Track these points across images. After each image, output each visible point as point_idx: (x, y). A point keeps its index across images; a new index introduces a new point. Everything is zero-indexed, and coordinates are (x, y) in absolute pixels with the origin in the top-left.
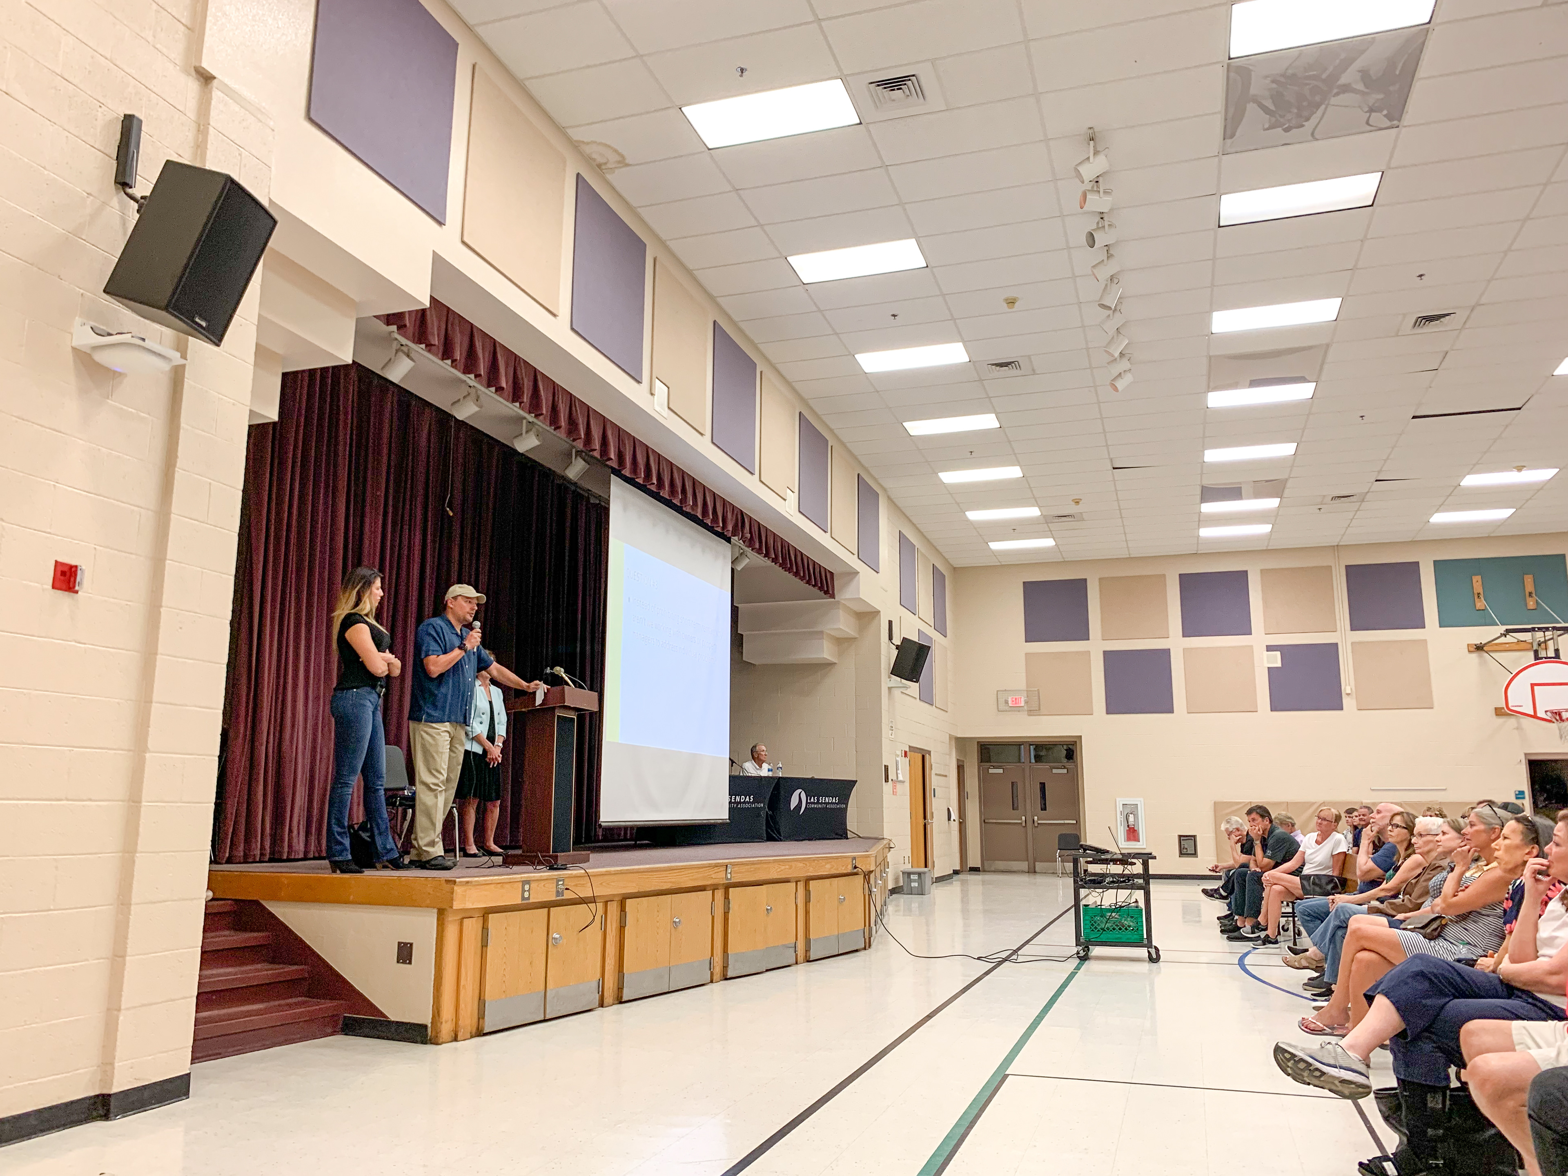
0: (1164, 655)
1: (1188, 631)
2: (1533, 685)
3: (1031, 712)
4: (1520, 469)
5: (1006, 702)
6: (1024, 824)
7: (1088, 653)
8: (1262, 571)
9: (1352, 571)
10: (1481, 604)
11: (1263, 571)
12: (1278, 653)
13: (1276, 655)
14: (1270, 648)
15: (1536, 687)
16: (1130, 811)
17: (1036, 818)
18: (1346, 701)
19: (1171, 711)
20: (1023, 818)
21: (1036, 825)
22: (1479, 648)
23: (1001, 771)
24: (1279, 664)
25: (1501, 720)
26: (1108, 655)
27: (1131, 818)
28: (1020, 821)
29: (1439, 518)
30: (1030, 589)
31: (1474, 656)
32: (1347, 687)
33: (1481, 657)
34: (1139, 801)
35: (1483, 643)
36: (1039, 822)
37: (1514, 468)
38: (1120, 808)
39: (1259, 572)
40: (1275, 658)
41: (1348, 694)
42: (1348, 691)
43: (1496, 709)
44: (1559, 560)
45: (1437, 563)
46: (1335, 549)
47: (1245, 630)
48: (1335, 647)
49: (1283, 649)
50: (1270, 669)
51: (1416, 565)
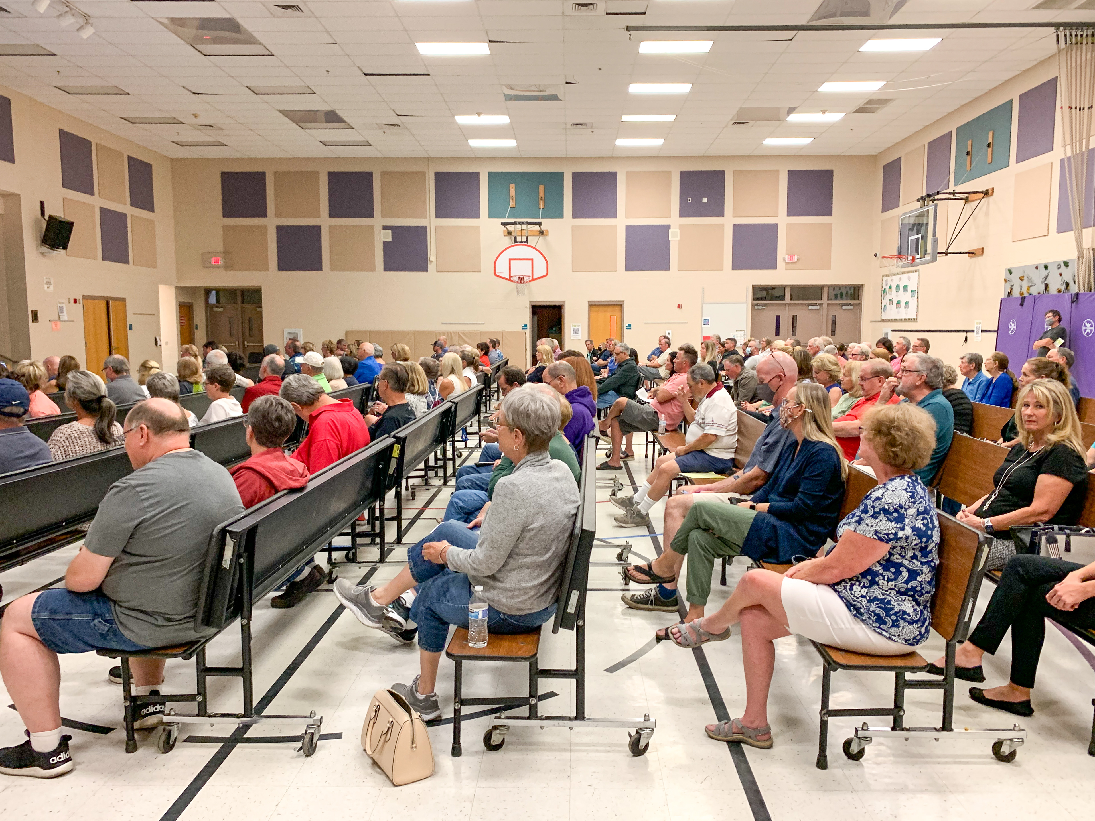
1: (333, 213)
2: (511, 259)
3: (227, 269)
7: (265, 227)
8: (382, 172)
9: (439, 176)
10: (511, 203)
12: (390, 232)
14: (385, 228)
15: (512, 261)
17: (246, 342)
18: (431, 266)
19: (321, 269)
20: (237, 342)
21: (246, 346)
23: (222, 309)
24: (390, 239)
26: (280, 229)
28: (234, 344)
29: (473, 143)
30: (226, 178)
31: (506, 237)
32: (430, 255)
33: (509, 238)
34: (298, 331)
36: (248, 345)
37: (477, 114)
39: (380, 173)
40: (388, 236)
41: (431, 261)
42: (432, 258)
44: (560, 176)
45: (490, 174)
46: (429, 160)
47: (370, 214)
48: (425, 228)
49: (393, 229)
50: (384, 242)
51: (478, 174)
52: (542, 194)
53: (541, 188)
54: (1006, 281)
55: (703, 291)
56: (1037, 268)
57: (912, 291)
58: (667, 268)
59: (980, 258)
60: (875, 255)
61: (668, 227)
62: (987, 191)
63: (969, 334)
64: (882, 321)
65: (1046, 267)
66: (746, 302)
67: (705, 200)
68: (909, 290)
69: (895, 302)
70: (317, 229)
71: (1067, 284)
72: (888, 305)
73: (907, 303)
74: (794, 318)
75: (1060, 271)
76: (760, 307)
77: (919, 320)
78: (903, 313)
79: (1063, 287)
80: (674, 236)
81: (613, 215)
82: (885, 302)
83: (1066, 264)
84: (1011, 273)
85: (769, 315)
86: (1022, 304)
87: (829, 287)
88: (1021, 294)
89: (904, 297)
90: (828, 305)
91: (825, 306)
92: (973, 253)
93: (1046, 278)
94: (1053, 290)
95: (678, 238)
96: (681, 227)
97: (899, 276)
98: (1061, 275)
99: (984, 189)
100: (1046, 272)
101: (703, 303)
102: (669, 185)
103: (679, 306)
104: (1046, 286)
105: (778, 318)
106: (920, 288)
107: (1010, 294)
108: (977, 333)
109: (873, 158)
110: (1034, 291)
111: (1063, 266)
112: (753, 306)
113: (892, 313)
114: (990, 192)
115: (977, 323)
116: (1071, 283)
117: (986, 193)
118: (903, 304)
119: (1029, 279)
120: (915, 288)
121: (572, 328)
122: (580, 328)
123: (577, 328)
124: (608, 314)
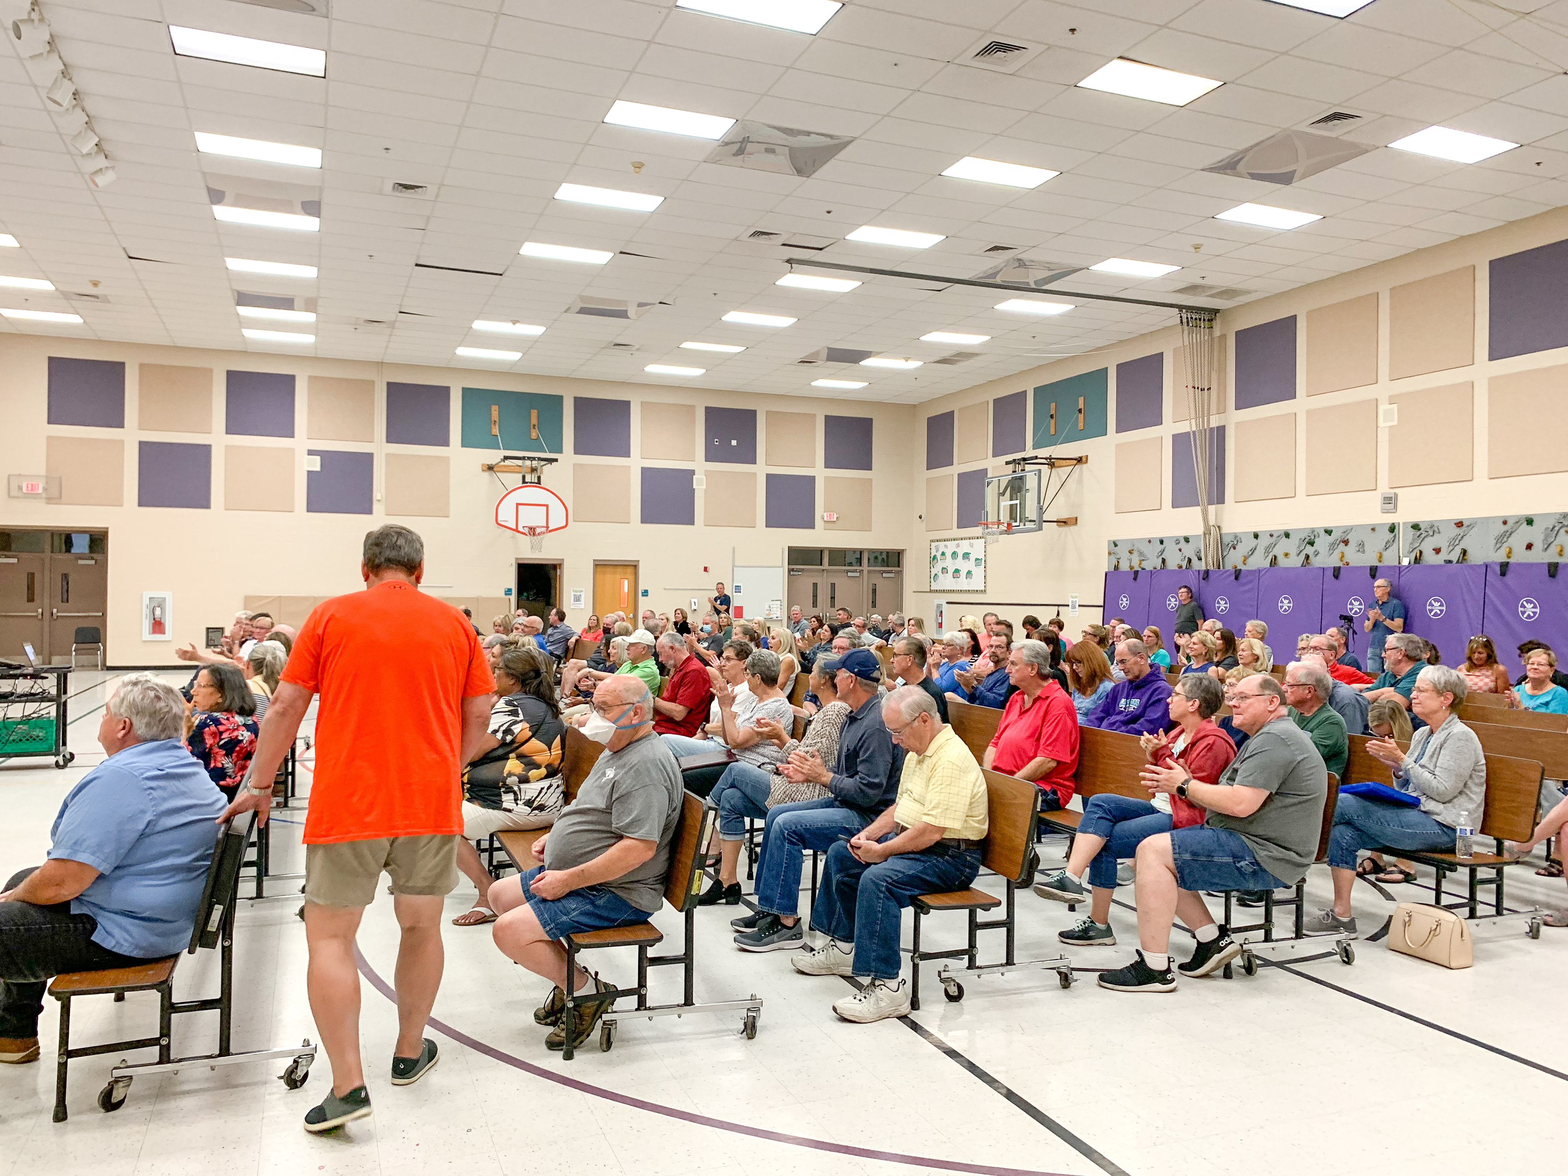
1: (232, 428)
2: (518, 504)
3: (49, 500)
4: (516, 324)
5: (20, 488)
6: (40, 617)
7: (121, 442)
8: (310, 377)
9: (393, 389)
10: (496, 430)
11: (311, 379)
12: (318, 458)
13: (316, 459)
14: (311, 453)
15: (520, 506)
17: (55, 611)
18: (376, 507)
19: (208, 506)
20: (40, 610)
21: (55, 617)
22: (490, 468)
23: (15, 561)
24: (318, 469)
26: (143, 446)
28: (34, 614)
29: (462, 351)
30: (56, 366)
31: (486, 475)
32: (379, 494)
33: (491, 475)
34: (168, 595)
35: (494, 463)
36: (59, 614)
37: (510, 321)
39: (306, 378)
40: (315, 464)
41: (379, 501)
42: (379, 498)
44: (558, 400)
45: (465, 391)
46: (380, 365)
47: (290, 433)
48: (370, 456)
49: (325, 456)
50: (309, 472)
51: (447, 390)
52: (534, 421)
53: (534, 413)
54: (1110, 554)
55: (734, 552)
56: (1150, 541)
57: (977, 559)
58: (692, 522)
59: (1073, 528)
60: (920, 517)
61: (692, 472)
62: (1081, 458)
63: (1061, 608)
64: (931, 591)
65: (1162, 542)
66: (783, 566)
67: (734, 443)
68: (972, 557)
69: (951, 570)
70: (206, 450)
71: (1190, 560)
72: (940, 574)
73: (969, 573)
74: (833, 585)
75: (1179, 546)
76: (797, 573)
77: (988, 591)
78: (963, 583)
79: (1184, 564)
80: (699, 484)
81: (625, 452)
82: (937, 569)
83: (1187, 540)
84: (1116, 545)
85: (805, 583)
86: (1135, 579)
87: (871, 551)
88: (1131, 568)
89: (965, 566)
90: (869, 572)
91: (865, 572)
92: (1065, 522)
93: (1162, 552)
94: (1172, 565)
95: (704, 487)
96: (708, 473)
97: (956, 542)
98: (1180, 550)
99: (1076, 456)
100: (1162, 547)
101: (734, 566)
102: (693, 422)
103: (706, 569)
104: (1164, 561)
105: (815, 585)
106: (988, 556)
107: (1116, 568)
108: (1074, 607)
109: (913, 409)
110: (1148, 566)
111: (1182, 541)
112: (790, 571)
113: (946, 582)
114: (1084, 459)
115: (1072, 597)
116: (1195, 560)
117: (1079, 460)
118: (963, 574)
119: (1141, 554)
120: (982, 556)
121: (572, 594)
122: (583, 594)
123: (578, 594)
124: (618, 576)
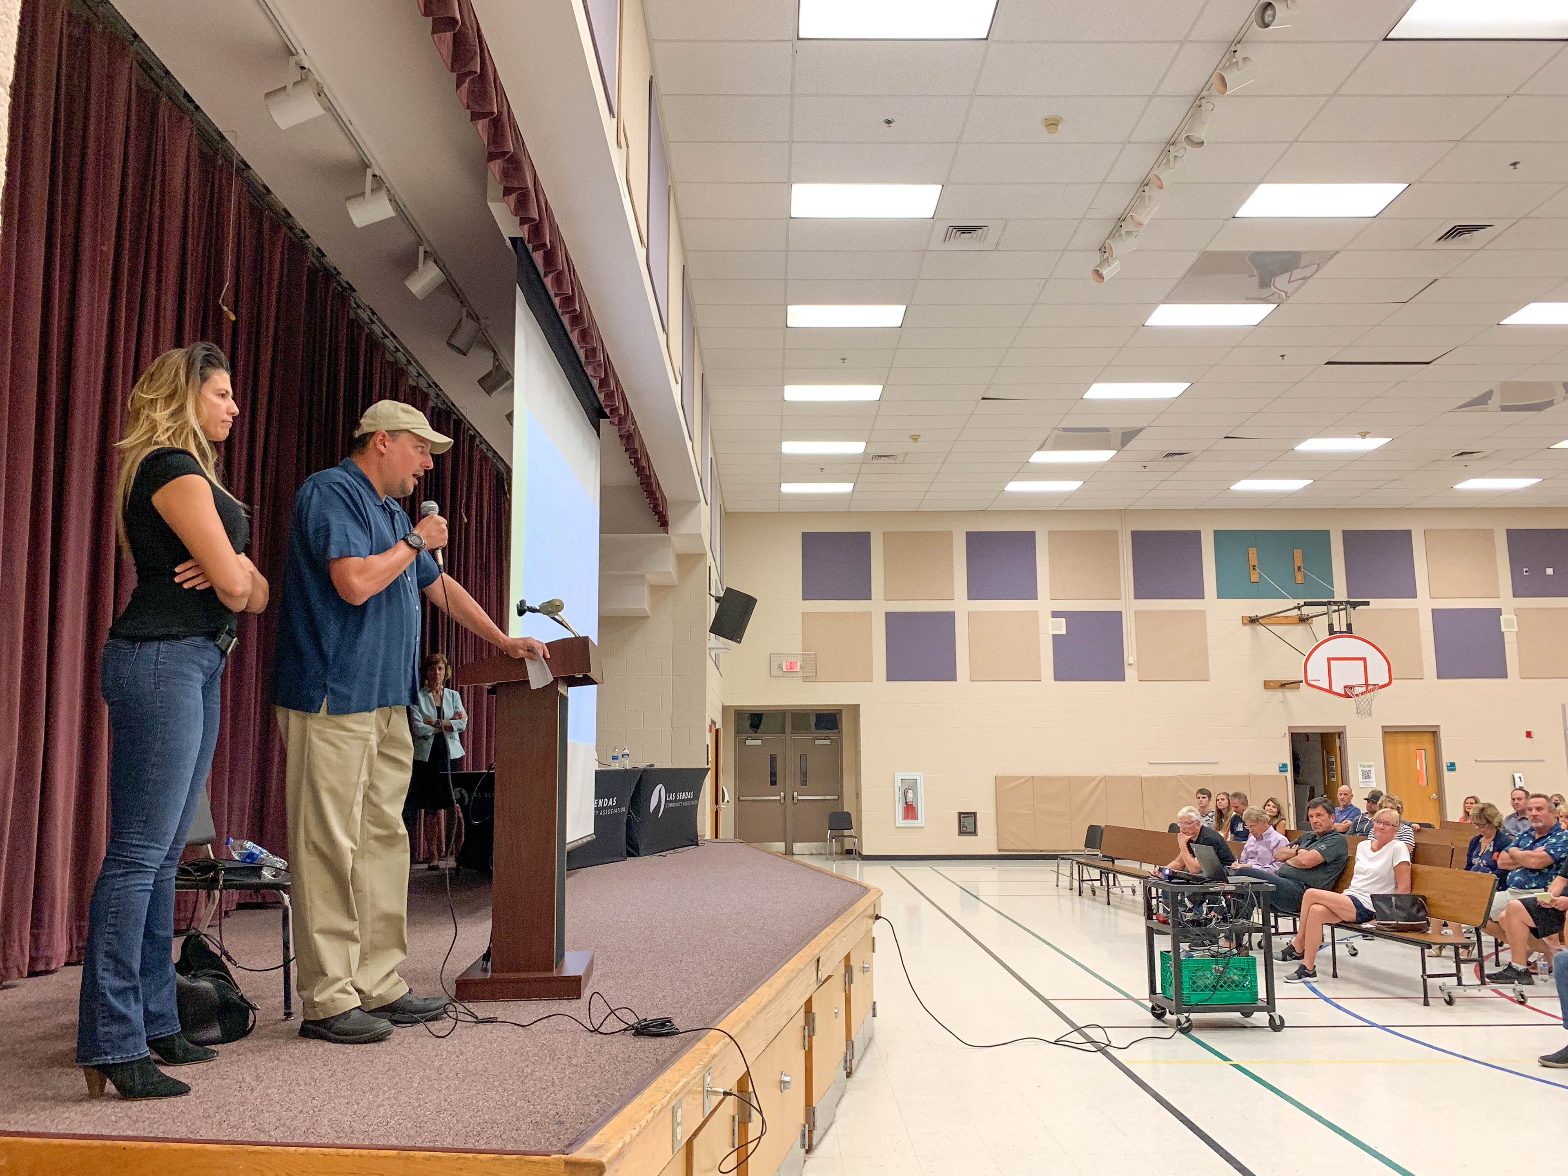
0: (949, 618)
1: (974, 593)
2: (1329, 660)
3: (806, 679)
4: (1364, 435)
5: (780, 667)
6: (782, 801)
7: (869, 614)
8: (1049, 532)
9: (1138, 537)
10: (1256, 577)
11: (1051, 533)
12: (1063, 620)
13: (1061, 621)
14: (1055, 614)
15: (1332, 662)
16: (909, 786)
17: (795, 794)
18: (1129, 673)
19: (954, 678)
20: (782, 794)
21: (795, 801)
22: (1253, 621)
23: (759, 742)
24: (1064, 632)
25: (1270, 693)
26: (891, 618)
27: (910, 795)
28: (778, 798)
29: (1241, 485)
30: (811, 541)
31: (1247, 628)
32: (1130, 657)
33: (1254, 629)
34: (919, 776)
35: (1260, 615)
36: (800, 798)
37: (1358, 434)
38: (898, 783)
39: (1047, 533)
40: (1060, 627)
41: (1130, 665)
42: (1131, 662)
43: (1265, 682)
44: (1325, 535)
45: (1217, 533)
46: (1123, 513)
47: (1031, 594)
48: (1118, 615)
49: (1069, 616)
50: (1055, 637)
51: (1198, 534)
52: (1297, 561)
53: (1298, 553)
55: (1564, 710)
58: (1504, 675)
61: (1499, 612)
67: (1550, 571)
70: (952, 617)
80: (1509, 626)
81: (1411, 593)
95: (1516, 629)
96: (1517, 611)
101: (1565, 729)
102: (1493, 549)
103: (1529, 735)
121: (1360, 769)
122: (1372, 769)
123: (1367, 769)
124: (1413, 747)
